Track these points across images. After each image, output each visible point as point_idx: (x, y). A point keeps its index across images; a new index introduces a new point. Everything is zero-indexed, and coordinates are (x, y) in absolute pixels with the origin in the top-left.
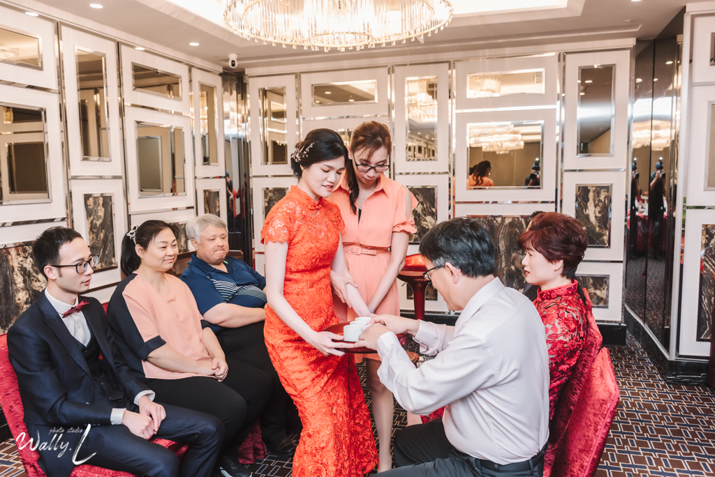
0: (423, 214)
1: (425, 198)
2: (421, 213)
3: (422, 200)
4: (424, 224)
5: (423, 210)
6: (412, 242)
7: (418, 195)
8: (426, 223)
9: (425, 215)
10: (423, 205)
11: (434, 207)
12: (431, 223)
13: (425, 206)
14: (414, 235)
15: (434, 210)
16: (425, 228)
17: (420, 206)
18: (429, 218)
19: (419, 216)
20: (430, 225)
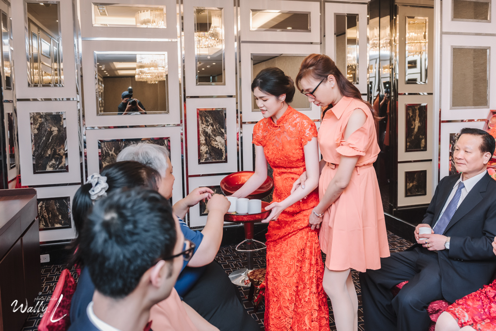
0: (213, 134)
1: (215, 119)
2: (211, 134)
3: (212, 122)
4: (214, 143)
5: (213, 131)
6: (203, 161)
7: (208, 117)
8: (216, 143)
9: (215, 136)
10: (213, 127)
11: (223, 128)
12: (220, 142)
13: (215, 127)
14: (205, 155)
15: (223, 130)
16: (215, 147)
17: (210, 127)
18: (218, 138)
19: (209, 136)
20: (219, 144)
